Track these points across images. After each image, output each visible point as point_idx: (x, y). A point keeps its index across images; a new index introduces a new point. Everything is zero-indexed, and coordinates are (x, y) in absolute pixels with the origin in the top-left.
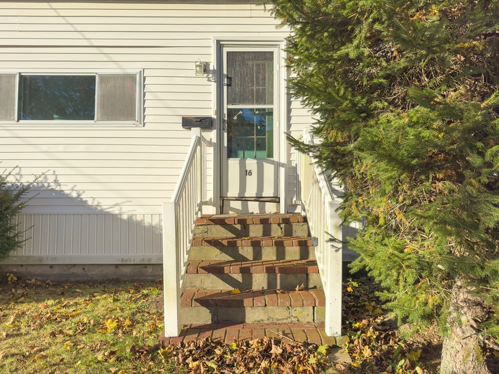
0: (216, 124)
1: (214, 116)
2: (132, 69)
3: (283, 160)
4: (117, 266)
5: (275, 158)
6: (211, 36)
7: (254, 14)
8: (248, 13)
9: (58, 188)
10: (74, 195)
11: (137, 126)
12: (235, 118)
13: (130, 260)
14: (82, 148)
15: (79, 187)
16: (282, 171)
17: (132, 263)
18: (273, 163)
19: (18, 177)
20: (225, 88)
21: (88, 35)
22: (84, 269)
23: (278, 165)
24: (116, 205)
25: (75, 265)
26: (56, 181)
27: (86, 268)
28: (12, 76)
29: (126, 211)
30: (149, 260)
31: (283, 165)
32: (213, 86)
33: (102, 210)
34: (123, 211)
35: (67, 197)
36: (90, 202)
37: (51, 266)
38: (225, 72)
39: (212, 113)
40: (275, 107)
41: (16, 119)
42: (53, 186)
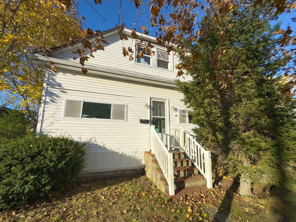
0: (150, 122)
1: (149, 120)
2: (125, 103)
3: (168, 134)
4: (115, 171)
5: (166, 133)
6: (148, 96)
7: (160, 91)
8: (158, 91)
9: (96, 143)
10: (102, 145)
11: (125, 122)
12: (155, 120)
13: (121, 169)
14: (105, 129)
15: (104, 143)
16: (168, 137)
17: (122, 170)
18: (165, 134)
19: (80, 139)
20: (152, 111)
21: (111, 91)
22: (103, 173)
23: (167, 135)
24: (118, 149)
25: (100, 172)
26: (95, 141)
27: (104, 173)
28: (80, 102)
29: (121, 151)
30: (128, 168)
31: (168, 135)
32: (149, 110)
33: (112, 151)
34: (120, 151)
35: (100, 147)
36: (108, 148)
37: (90, 173)
38: (152, 106)
39: (149, 119)
40: (165, 117)
41: (81, 117)
42: (94, 142)
